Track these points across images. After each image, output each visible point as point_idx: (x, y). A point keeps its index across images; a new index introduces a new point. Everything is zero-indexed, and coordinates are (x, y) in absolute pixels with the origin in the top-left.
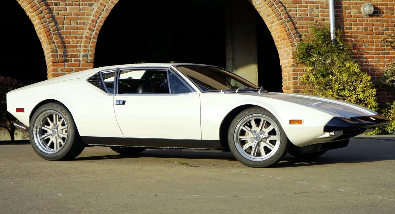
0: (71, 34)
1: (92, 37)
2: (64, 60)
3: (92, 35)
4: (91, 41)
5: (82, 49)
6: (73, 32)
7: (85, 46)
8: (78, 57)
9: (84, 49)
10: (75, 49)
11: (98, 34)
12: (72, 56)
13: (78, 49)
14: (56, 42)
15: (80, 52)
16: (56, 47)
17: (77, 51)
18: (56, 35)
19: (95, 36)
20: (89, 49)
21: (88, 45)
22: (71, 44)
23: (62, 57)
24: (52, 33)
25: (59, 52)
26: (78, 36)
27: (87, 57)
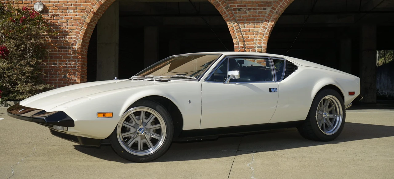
0: (249, 31)
1: (265, 33)
2: (243, 50)
3: (265, 32)
4: (264, 36)
5: (257, 42)
6: (251, 30)
7: (259, 40)
8: (255, 48)
9: (259, 42)
10: (253, 42)
11: (269, 31)
12: (250, 47)
13: (254, 42)
14: (238, 37)
15: (256, 44)
16: (238, 41)
17: (254, 43)
18: (239, 32)
19: (267, 32)
20: (263, 42)
21: (262, 39)
22: (249, 39)
23: (243, 48)
24: (236, 31)
25: (240, 44)
26: (255, 32)
27: (261, 48)
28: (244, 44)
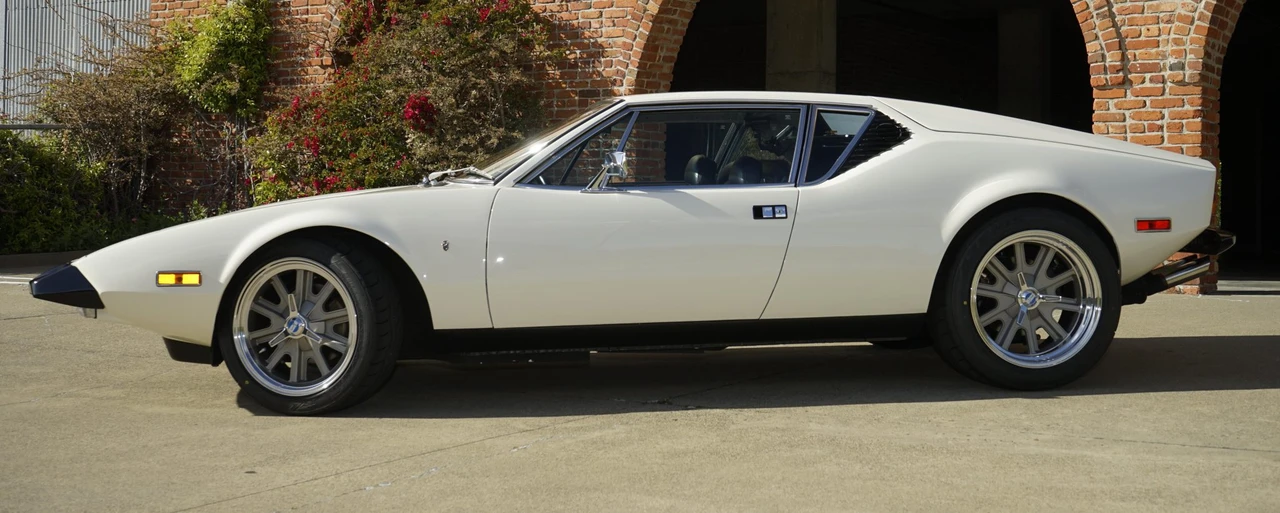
28: (1124, 58)
